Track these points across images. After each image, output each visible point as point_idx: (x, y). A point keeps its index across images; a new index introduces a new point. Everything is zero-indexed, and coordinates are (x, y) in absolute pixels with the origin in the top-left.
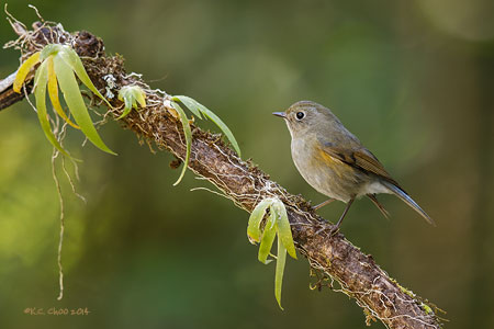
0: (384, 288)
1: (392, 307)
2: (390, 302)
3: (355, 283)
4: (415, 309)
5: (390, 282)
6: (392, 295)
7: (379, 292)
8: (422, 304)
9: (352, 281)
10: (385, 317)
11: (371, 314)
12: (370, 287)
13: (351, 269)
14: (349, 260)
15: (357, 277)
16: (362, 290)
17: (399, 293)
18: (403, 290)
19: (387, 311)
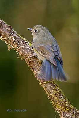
0: (15, 37)
1: (18, 44)
2: (17, 42)
3: (4, 35)
4: (26, 45)
5: (17, 35)
6: (18, 40)
7: (13, 38)
8: (29, 43)
9: (3, 35)
10: (15, 47)
11: (10, 46)
12: (10, 37)
13: (3, 30)
14: (2, 27)
15: (5, 33)
16: (7, 38)
17: (20, 39)
18: (22, 38)
19: (16, 45)
